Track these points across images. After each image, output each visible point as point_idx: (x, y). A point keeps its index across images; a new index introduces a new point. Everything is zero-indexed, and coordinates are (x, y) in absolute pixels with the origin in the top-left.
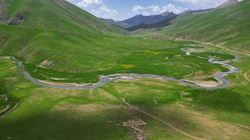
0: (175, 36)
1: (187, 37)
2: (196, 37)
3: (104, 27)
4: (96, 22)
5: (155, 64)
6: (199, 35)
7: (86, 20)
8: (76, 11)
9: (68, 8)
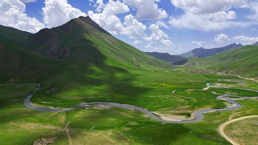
0: (218, 69)
1: (230, 72)
2: (243, 71)
3: (145, 60)
4: (137, 56)
5: (150, 96)
6: (247, 69)
7: (128, 54)
8: (120, 45)
9: (114, 43)
